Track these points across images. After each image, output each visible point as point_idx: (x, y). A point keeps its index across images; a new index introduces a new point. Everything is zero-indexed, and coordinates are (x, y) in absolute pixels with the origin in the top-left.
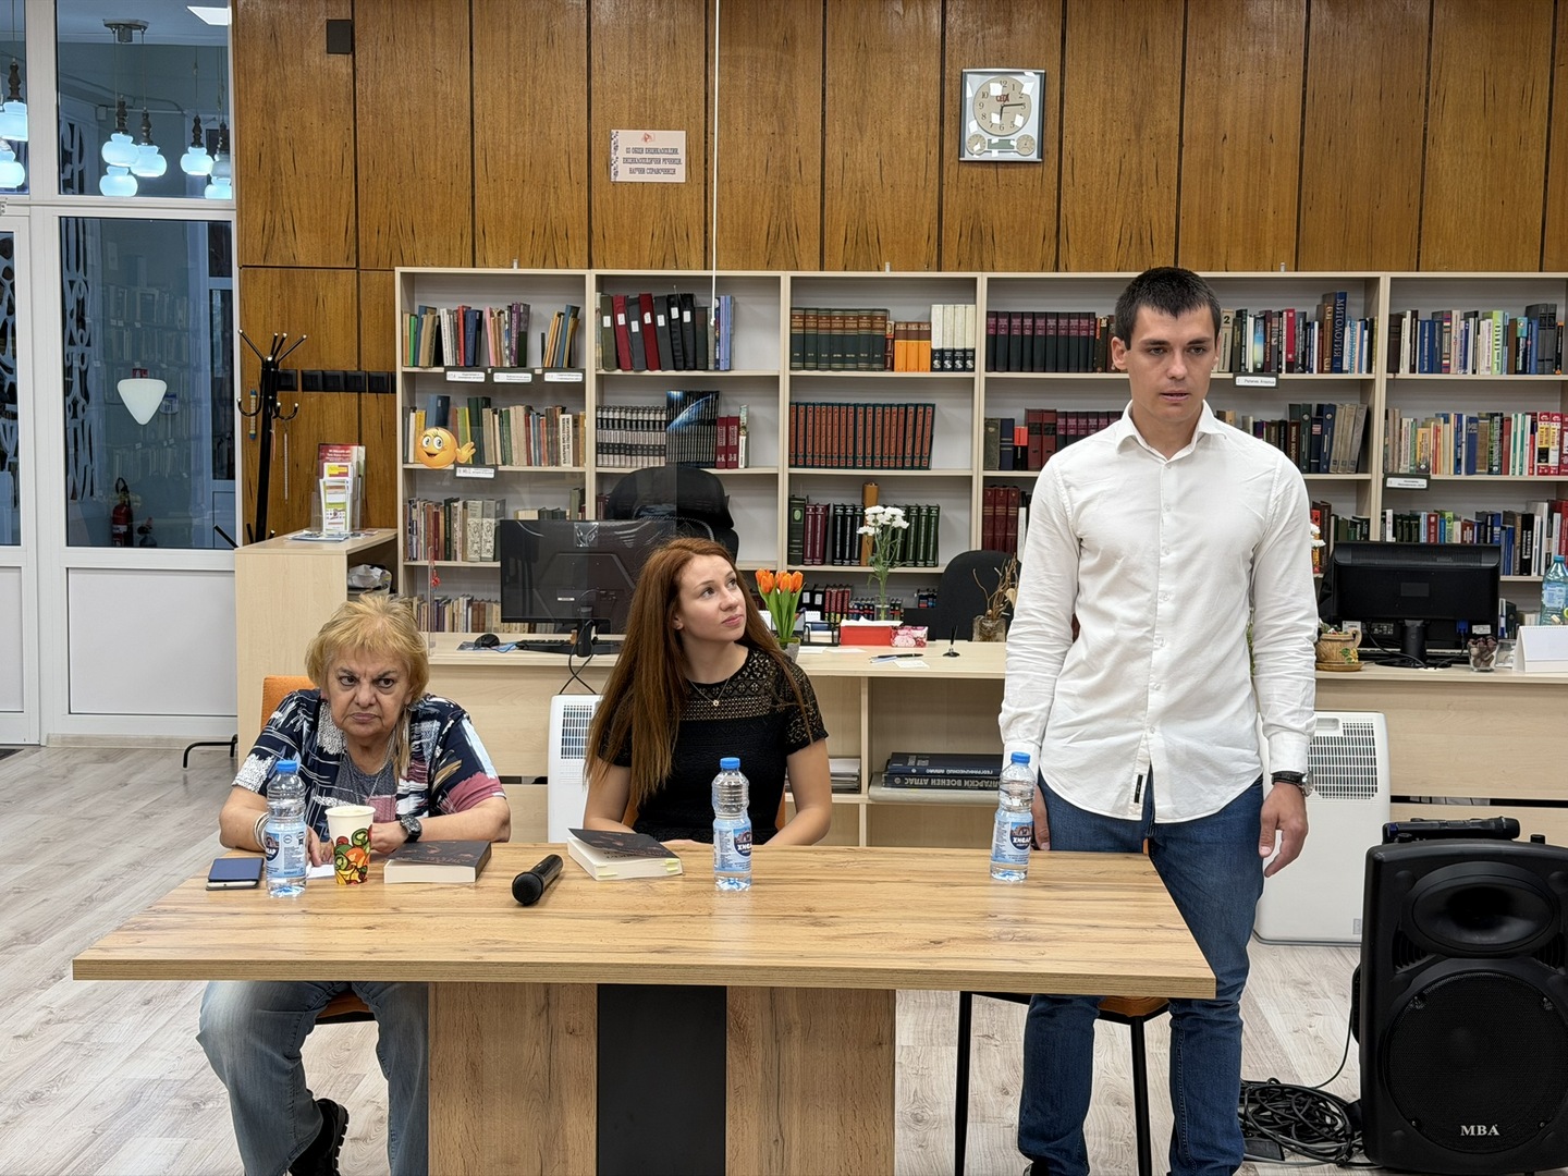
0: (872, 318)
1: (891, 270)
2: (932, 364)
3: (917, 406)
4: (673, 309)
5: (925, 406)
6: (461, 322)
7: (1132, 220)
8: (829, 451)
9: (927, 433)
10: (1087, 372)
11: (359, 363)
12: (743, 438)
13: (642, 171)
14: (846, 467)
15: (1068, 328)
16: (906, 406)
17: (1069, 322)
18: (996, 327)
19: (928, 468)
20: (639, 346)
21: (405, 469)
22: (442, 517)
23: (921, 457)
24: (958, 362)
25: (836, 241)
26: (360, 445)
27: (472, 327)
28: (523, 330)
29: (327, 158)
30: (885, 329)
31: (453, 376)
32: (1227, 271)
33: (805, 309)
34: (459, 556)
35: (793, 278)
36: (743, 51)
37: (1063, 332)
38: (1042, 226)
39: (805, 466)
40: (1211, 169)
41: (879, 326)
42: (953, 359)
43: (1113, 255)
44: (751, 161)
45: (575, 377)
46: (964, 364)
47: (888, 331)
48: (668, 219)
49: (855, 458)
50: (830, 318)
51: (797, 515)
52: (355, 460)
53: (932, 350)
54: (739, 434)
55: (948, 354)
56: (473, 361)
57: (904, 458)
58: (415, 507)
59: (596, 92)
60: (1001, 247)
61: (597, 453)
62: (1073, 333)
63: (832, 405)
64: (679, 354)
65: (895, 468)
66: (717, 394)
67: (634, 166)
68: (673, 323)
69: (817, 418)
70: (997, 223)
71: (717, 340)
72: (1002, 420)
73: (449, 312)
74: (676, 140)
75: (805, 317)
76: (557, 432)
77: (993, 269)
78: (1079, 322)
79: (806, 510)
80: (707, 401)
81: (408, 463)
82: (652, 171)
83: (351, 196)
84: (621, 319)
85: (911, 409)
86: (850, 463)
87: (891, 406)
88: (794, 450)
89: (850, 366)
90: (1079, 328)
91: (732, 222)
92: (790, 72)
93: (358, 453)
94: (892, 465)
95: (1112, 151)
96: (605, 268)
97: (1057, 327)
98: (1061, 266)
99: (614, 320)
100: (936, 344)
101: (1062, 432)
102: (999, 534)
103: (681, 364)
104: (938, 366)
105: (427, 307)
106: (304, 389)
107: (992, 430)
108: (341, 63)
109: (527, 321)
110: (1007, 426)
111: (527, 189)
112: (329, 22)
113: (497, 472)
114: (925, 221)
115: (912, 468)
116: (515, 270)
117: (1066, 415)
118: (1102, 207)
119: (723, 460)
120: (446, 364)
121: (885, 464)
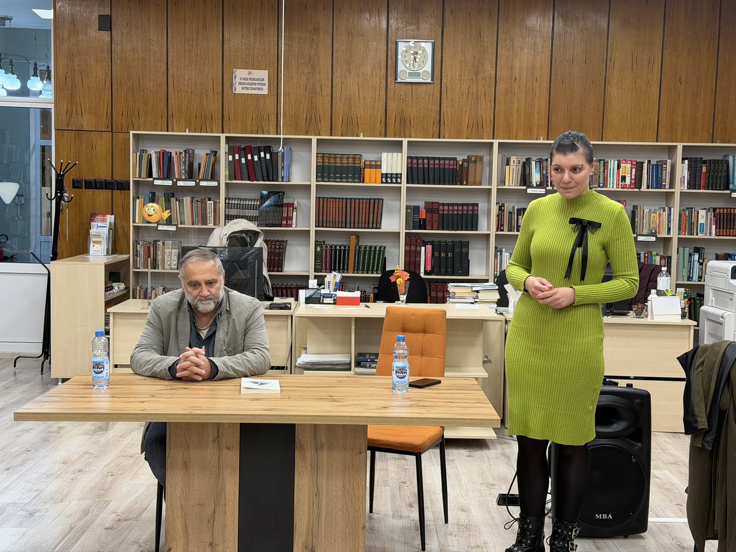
0: (354, 158)
1: (363, 136)
2: (382, 180)
3: (375, 199)
4: (261, 153)
5: (379, 199)
6: (161, 157)
7: (474, 116)
8: (334, 220)
9: (380, 212)
10: (453, 185)
11: (112, 176)
12: (295, 213)
13: (247, 89)
14: (342, 227)
15: (444, 164)
16: (370, 199)
17: (444, 162)
18: (412, 163)
19: (380, 228)
20: (245, 170)
21: (134, 226)
22: (152, 249)
23: (377, 223)
24: (393, 179)
25: (338, 122)
26: (112, 214)
27: (166, 160)
28: (191, 161)
29: (98, 80)
30: (360, 163)
31: (157, 182)
32: (516, 139)
33: (323, 154)
34: (160, 267)
35: (317, 139)
36: (294, 34)
37: (442, 166)
38: (432, 118)
39: (323, 227)
40: (509, 93)
41: (357, 162)
42: (391, 178)
43: (465, 132)
44: (299, 85)
45: (215, 184)
46: (397, 180)
47: (362, 164)
48: (259, 111)
49: (346, 223)
50: (335, 158)
51: (319, 249)
52: (108, 222)
53: (382, 174)
54: (293, 211)
55: (389, 176)
56: (168, 175)
57: (369, 223)
58: (139, 244)
59: (226, 52)
60: (414, 127)
61: (225, 219)
62: (447, 167)
63: (336, 198)
64: (265, 174)
65: (365, 228)
66: (284, 193)
67: (244, 86)
68: (261, 159)
69: (329, 204)
70: (412, 116)
71: (283, 168)
72: (414, 206)
73: (155, 152)
74: (264, 74)
75: (323, 157)
76: (206, 210)
77: (410, 137)
78: (449, 162)
79: (323, 247)
80: (279, 196)
81: (135, 223)
82: (252, 89)
83: (109, 98)
84: (237, 157)
85: (372, 201)
86: (344, 226)
87: (363, 199)
88: (317, 219)
89: (344, 180)
90: (449, 165)
91: (289, 113)
92: (317, 45)
93: (110, 218)
94: (363, 227)
95: (465, 84)
96: (230, 133)
97: (439, 164)
98: (441, 136)
99: (234, 157)
100: (384, 171)
101: (441, 212)
102: (413, 259)
103: (266, 178)
104: (385, 181)
105: (144, 150)
106: (85, 188)
107: (409, 211)
108: (105, 36)
109: (193, 157)
110: (416, 209)
111: (193, 96)
112: (100, 16)
113: (177, 228)
114: (379, 114)
115: (373, 228)
116: (187, 133)
117: (443, 204)
118: (460, 110)
119: (285, 223)
120: (154, 177)
121: (360, 226)
